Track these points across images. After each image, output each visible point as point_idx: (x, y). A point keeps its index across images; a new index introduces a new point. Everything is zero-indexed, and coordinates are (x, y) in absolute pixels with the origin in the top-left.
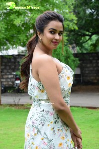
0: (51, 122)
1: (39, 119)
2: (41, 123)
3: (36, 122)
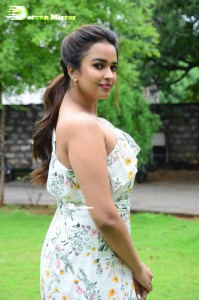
0: (94, 249)
1: (70, 242)
2: (74, 249)
3: (64, 247)
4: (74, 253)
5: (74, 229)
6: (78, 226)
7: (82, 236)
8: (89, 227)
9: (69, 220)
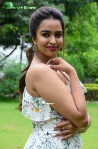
1: (43, 145)
5: (45, 136)
6: (48, 134)
7: (51, 141)
9: (40, 132)
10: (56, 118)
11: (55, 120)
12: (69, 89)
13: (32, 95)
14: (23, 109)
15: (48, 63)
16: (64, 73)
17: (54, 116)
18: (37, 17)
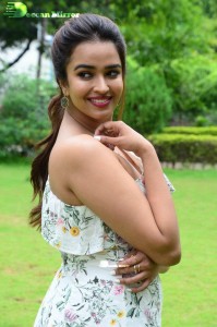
0: (120, 314)
1: (87, 304)
2: (93, 314)
3: (79, 313)
4: (93, 320)
5: (90, 286)
6: (96, 281)
7: (103, 295)
8: (111, 283)
9: (81, 275)
10: (114, 249)
11: (112, 253)
12: (142, 188)
13: (63, 200)
14: (44, 229)
15: (97, 131)
16: (132, 154)
17: (110, 245)
18: (65, 38)
